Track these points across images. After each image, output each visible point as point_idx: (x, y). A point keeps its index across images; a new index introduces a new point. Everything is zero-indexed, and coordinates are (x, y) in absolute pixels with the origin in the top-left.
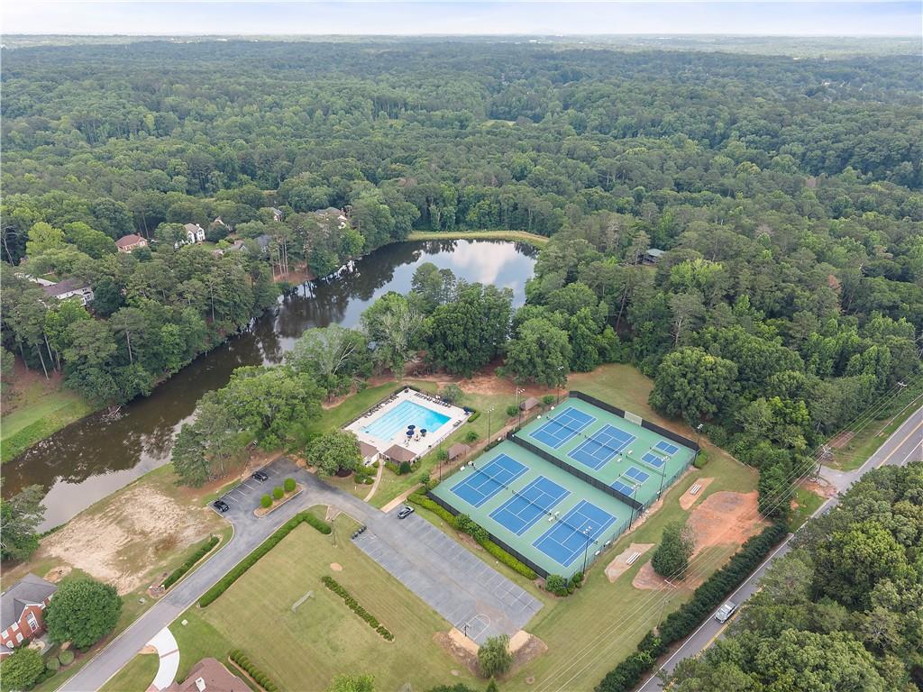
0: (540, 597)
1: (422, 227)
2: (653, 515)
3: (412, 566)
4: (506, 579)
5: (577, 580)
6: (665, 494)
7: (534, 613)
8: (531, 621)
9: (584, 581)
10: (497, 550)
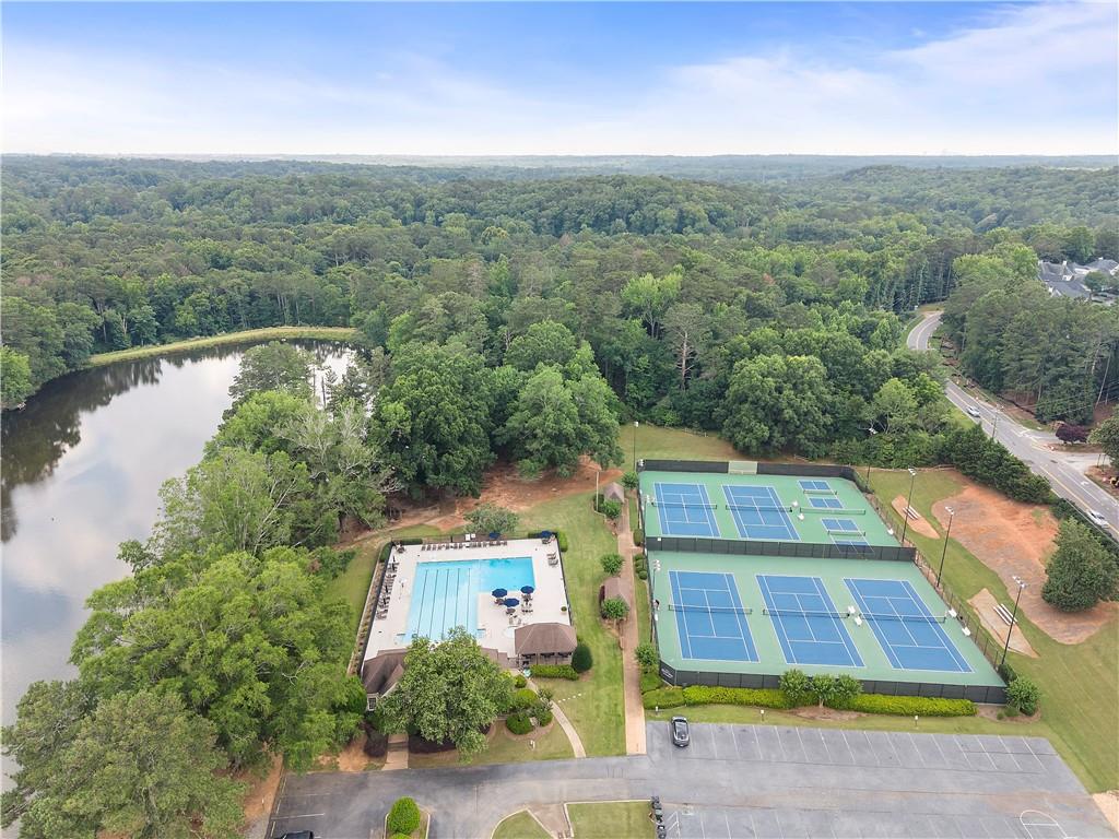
10: (880, 701)
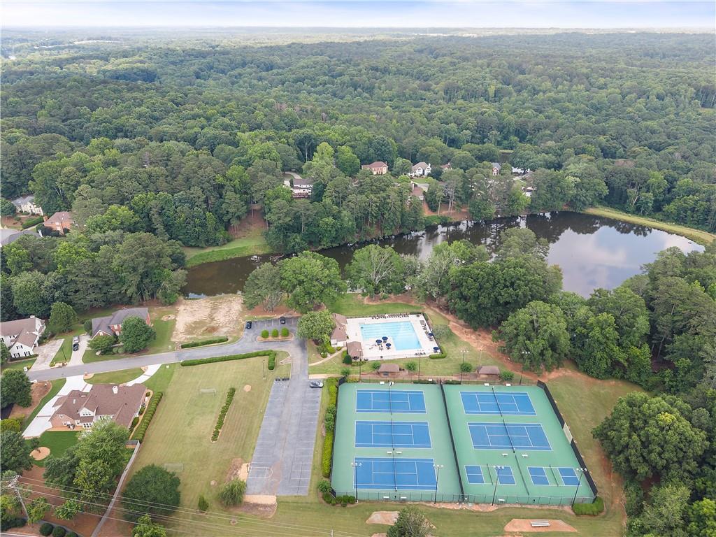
0: (312, 489)
1: (617, 206)
2: (470, 511)
3: (279, 416)
4: (311, 463)
5: (348, 501)
6: (507, 505)
7: (296, 494)
8: (287, 497)
9: (352, 506)
